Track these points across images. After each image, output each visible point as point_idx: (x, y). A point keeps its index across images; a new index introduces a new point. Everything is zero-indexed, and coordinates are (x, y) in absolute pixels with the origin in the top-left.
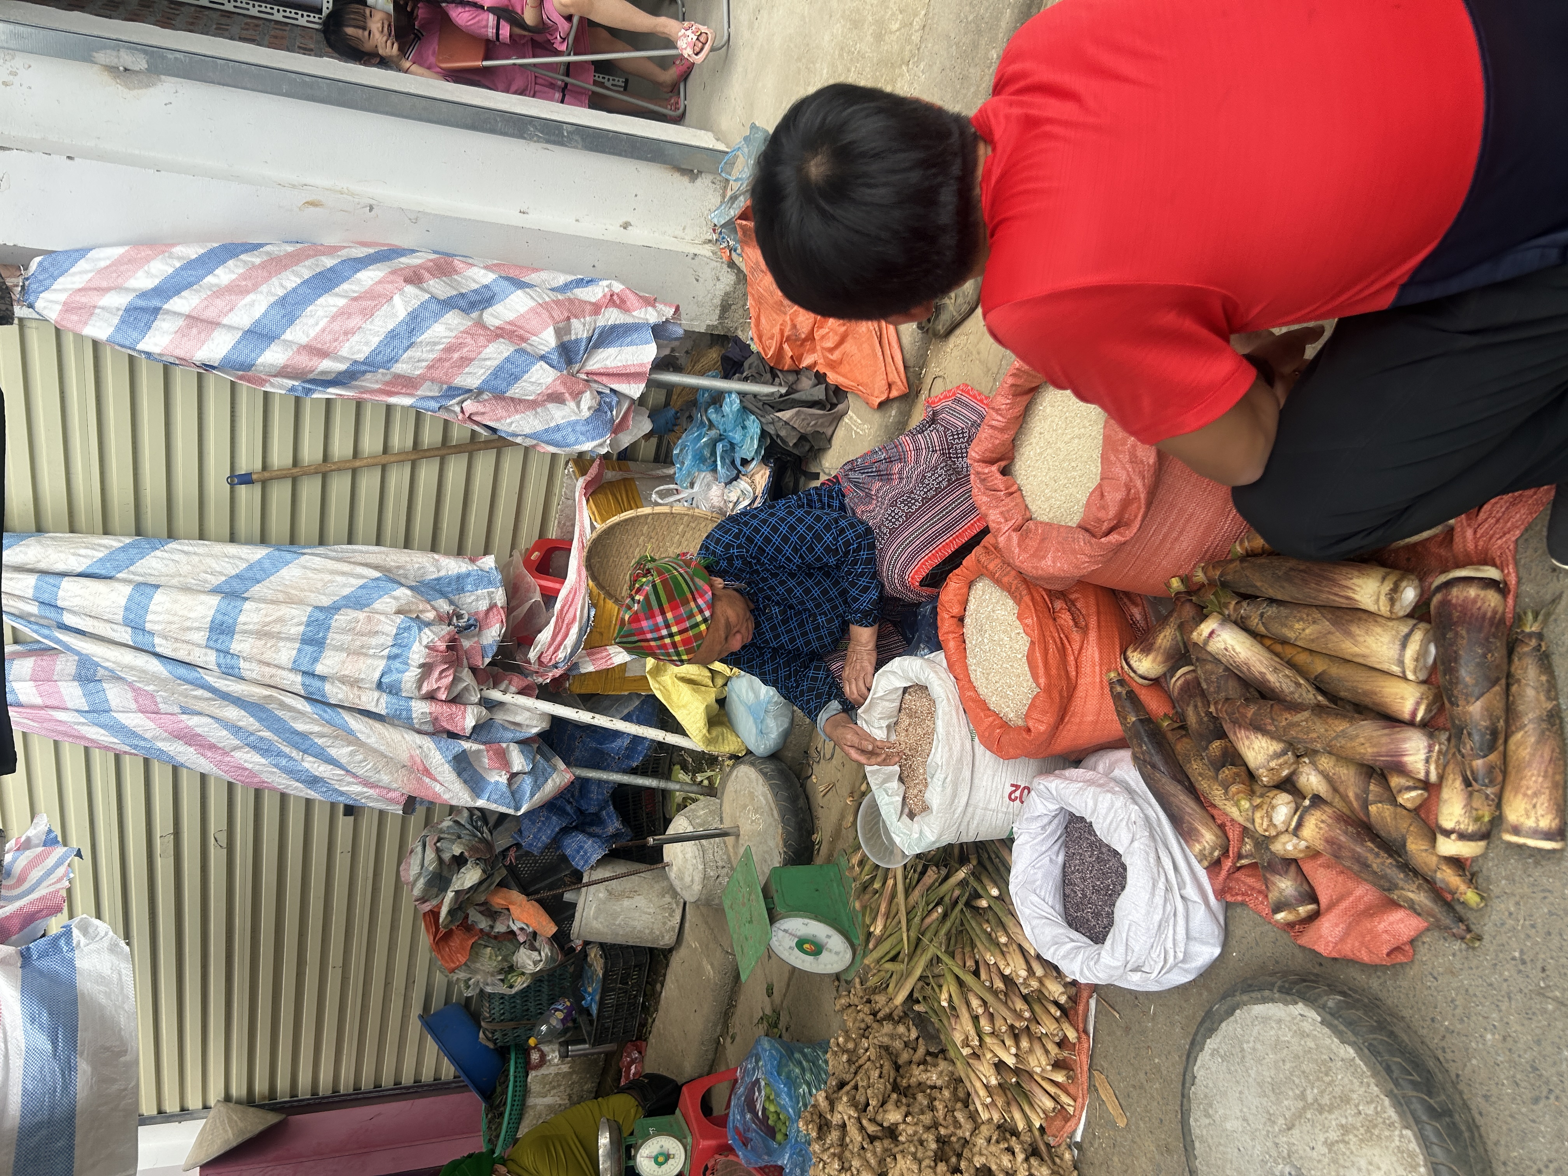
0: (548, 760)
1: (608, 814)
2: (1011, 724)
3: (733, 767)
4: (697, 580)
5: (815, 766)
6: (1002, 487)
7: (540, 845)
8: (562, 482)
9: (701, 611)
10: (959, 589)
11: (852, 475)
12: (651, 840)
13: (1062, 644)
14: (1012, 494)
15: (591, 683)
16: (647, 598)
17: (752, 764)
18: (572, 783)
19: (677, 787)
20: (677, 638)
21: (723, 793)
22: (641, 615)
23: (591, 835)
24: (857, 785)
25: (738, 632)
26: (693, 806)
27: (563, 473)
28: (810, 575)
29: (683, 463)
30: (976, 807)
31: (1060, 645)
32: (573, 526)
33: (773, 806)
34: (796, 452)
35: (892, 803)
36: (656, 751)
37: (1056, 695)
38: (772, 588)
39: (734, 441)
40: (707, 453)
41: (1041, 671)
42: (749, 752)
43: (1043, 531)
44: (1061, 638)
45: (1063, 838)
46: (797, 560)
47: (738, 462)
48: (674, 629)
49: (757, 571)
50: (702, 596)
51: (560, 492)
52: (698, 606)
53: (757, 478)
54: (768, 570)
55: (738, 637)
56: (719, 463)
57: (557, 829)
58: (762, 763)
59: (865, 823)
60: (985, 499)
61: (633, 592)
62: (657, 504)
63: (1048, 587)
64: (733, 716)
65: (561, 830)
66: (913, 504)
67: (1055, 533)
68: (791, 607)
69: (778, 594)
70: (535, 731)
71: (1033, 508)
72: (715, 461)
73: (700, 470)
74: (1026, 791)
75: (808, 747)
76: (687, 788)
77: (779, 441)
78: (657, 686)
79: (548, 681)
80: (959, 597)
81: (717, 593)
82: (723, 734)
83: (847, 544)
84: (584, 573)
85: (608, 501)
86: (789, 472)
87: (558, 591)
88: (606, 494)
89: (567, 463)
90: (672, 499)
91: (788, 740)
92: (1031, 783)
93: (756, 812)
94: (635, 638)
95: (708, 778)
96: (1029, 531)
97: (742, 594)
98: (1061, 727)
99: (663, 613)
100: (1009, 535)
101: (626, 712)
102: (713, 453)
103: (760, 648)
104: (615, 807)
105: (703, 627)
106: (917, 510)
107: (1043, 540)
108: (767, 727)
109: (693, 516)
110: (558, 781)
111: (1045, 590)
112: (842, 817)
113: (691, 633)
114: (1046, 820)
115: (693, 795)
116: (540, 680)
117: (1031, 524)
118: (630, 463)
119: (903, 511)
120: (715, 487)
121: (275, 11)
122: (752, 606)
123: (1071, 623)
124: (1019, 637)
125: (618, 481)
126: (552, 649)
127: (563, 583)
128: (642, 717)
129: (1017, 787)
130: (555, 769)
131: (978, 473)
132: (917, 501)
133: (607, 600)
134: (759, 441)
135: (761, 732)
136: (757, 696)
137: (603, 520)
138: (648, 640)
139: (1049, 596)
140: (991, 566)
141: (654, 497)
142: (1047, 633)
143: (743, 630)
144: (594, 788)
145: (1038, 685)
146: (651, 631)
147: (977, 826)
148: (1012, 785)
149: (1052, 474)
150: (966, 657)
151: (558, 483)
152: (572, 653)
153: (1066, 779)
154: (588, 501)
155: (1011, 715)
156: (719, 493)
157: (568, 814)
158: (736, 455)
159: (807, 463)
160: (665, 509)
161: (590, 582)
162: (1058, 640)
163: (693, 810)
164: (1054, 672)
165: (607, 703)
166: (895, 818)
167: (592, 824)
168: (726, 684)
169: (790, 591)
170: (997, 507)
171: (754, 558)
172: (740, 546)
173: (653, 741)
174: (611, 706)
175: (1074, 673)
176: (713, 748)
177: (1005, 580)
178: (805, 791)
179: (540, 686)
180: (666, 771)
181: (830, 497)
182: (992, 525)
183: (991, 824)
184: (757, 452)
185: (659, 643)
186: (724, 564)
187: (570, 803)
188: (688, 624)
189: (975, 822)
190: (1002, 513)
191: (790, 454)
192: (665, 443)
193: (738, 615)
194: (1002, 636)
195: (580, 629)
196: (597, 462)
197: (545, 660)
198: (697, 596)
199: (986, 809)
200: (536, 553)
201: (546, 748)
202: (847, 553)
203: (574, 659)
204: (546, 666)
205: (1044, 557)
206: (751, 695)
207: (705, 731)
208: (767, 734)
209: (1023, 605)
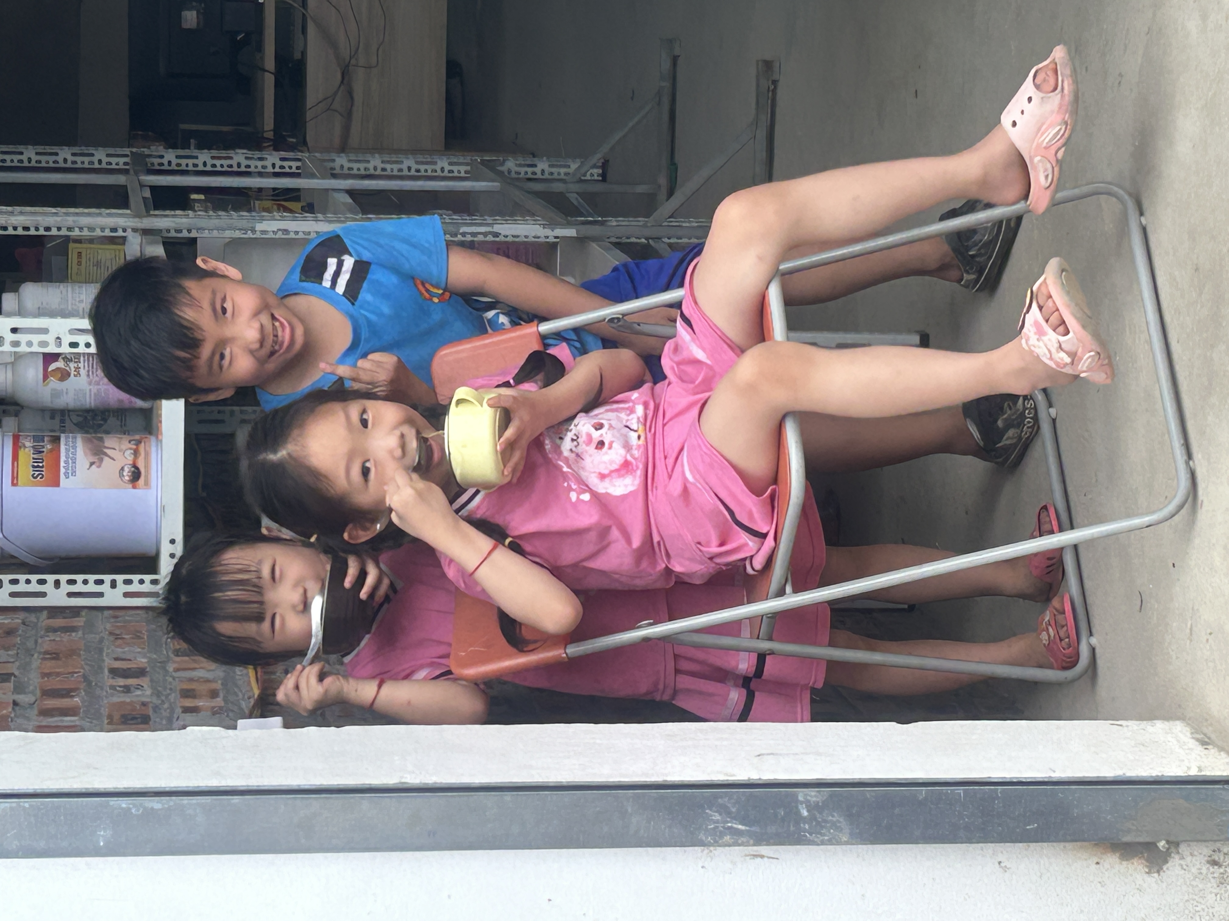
121: (49, 587)
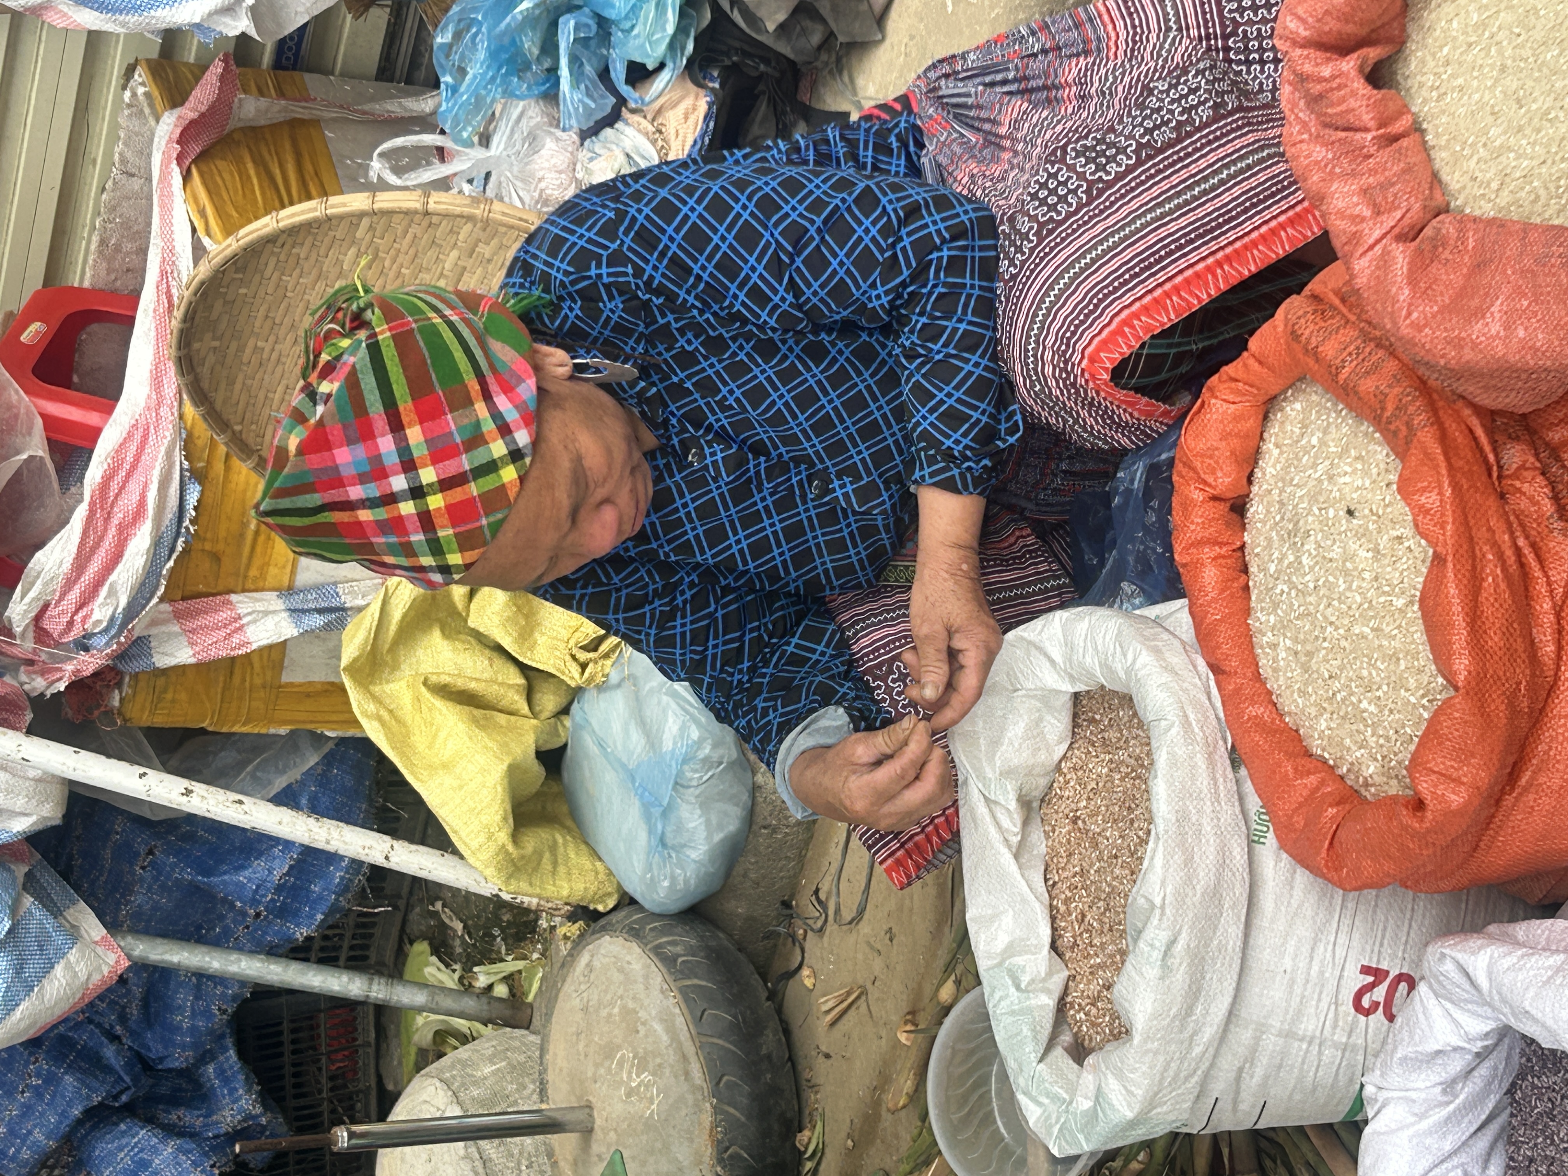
0: (56, 912)
1: (221, 1072)
2: (1369, 794)
3: (580, 942)
4: (497, 347)
5: (811, 943)
6: (1367, 118)
7: (25, 1154)
8: (115, 126)
9: (505, 430)
10: (1237, 418)
11: (947, 88)
12: (342, 1137)
13: (1522, 564)
14: (1396, 138)
15: (183, 696)
16: (352, 383)
17: (635, 934)
18: (122, 980)
19: (419, 998)
20: (435, 502)
21: (549, 1015)
22: (335, 432)
23: (171, 1131)
24: (928, 990)
25: (607, 501)
26: (464, 1052)
27: (118, 99)
28: (817, 352)
29: (462, 72)
30: (1261, 1029)
31: (1514, 568)
32: (143, 252)
33: (690, 1049)
34: (784, 48)
35: (1029, 1010)
36: (361, 897)
37: (1498, 707)
38: (707, 387)
39: (610, 14)
40: (530, 45)
41: (1460, 637)
42: (627, 901)
43: (1480, 242)
44: (1518, 551)
45: (1504, 1117)
46: (781, 296)
47: (619, 74)
48: (428, 475)
49: (665, 333)
50: (508, 389)
51: (108, 154)
52: (496, 415)
53: (673, 120)
54: (698, 330)
55: (609, 514)
56: (564, 72)
57: (76, 1112)
58: (663, 932)
59: (949, 1081)
60: (1320, 153)
61: (313, 378)
62: (383, 186)
63: (1487, 400)
64: (583, 799)
65: (91, 1113)
66: (1111, 159)
67: (1513, 247)
68: (759, 449)
69: (724, 408)
70: (21, 825)
71: (1453, 179)
72: (553, 71)
73: (509, 94)
74: (1403, 987)
75: (794, 889)
76: (448, 1003)
77: (736, 16)
78: (372, 707)
79: (62, 686)
80: (1235, 442)
81: (550, 387)
82: (553, 848)
83: (925, 246)
84: (171, 381)
85: (245, 178)
86: (763, 108)
87: (94, 433)
88: (239, 162)
89: (130, 71)
90: (427, 175)
91: (739, 869)
92: (1418, 962)
93: (642, 1067)
94: (314, 499)
95: (509, 979)
96: (1439, 242)
97: (620, 400)
98: (1509, 800)
99: (397, 426)
100: (1385, 252)
101: (280, 783)
102: (549, 47)
103: (666, 568)
104: (241, 1054)
105: (509, 474)
106: (1119, 177)
107: (1479, 267)
108: (679, 828)
109: (487, 223)
110: (82, 970)
111: (1478, 410)
112: (884, 1080)
113: (473, 489)
114: (1457, 1065)
115: (461, 1024)
116: (38, 684)
117: (1446, 225)
118: (309, 78)
119: (1081, 176)
120: (550, 144)
122: (650, 440)
123: (1548, 507)
124: (1401, 550)
125: (274, 127)
126: (74, 595)
127: (108, 410)
128: (325, 801)
129: (1378, 975)
130: (74, 935)
131: (1302, 79)
132: (1123, 151)
133: (236, 462)
134: (682, 14)
135: (662, 842)
136: (652, 740)
137: (229, 230)
138: (349, 506)
139: (1490, 432)
140: (1329, 350)
141: (377, 167)
142: (1481, 534)
143: (624, 498)
144: (184, 998)
145: (1451, 682)
146: (362, 479)
147: (1264, 1084)
148: (1366, 970)
149: (1511, 83)
150: (1247, 611)
151: (102, 128)
152: (132, 610)
153: (1518, 944)
154: (186, 177)
155: (1371, 769)
156: (562, 160)
157: (108, 1069)
158: (614, 54)
159: (814, 86)
160: (411, 201)
161: (189, 409)
162: (1509, 553)
163: (464, 1064)
164: (1494, 640)
165: (227, 757)
166: (1031, 1051)
167: (174, 1101)
168: (565, 711)
169: (757, 395)
170: (1353, 174)
171: (658, 292)
172: (616, 259)
173: (356, 864)
174: (240, 766)
175: (1550, 648)
176: (524, 886)
177: (1367, 385)
178: (779, 1011)
179: (38, 702)
180: (389, 956)
181: (883, 148)
182: (1340, 228)
183: (1300, 1079)
184: (674, 45)
185: (382, 514)
186: (573, 311)
187: (114, 1038)
188: (465, 463)
189: (1259, 1072)
190: (1365, 191)
191: (765, 53)
192: (410, 24)
193: (609, 451)
194: (1353, 546)
195: (157, 543)
196: (217, 68)
197: (54, 625)
198: (494, 387)
199: (1289, 1035)
200: (36, 327)
201: (49, 879)
202: (919, 274)
203: (138, 626)
204: (58, 645)
205: (1479, 313)
206: (637, 739)
207: (503, 837)
208: (679, 848)
209: (1415, 454)
